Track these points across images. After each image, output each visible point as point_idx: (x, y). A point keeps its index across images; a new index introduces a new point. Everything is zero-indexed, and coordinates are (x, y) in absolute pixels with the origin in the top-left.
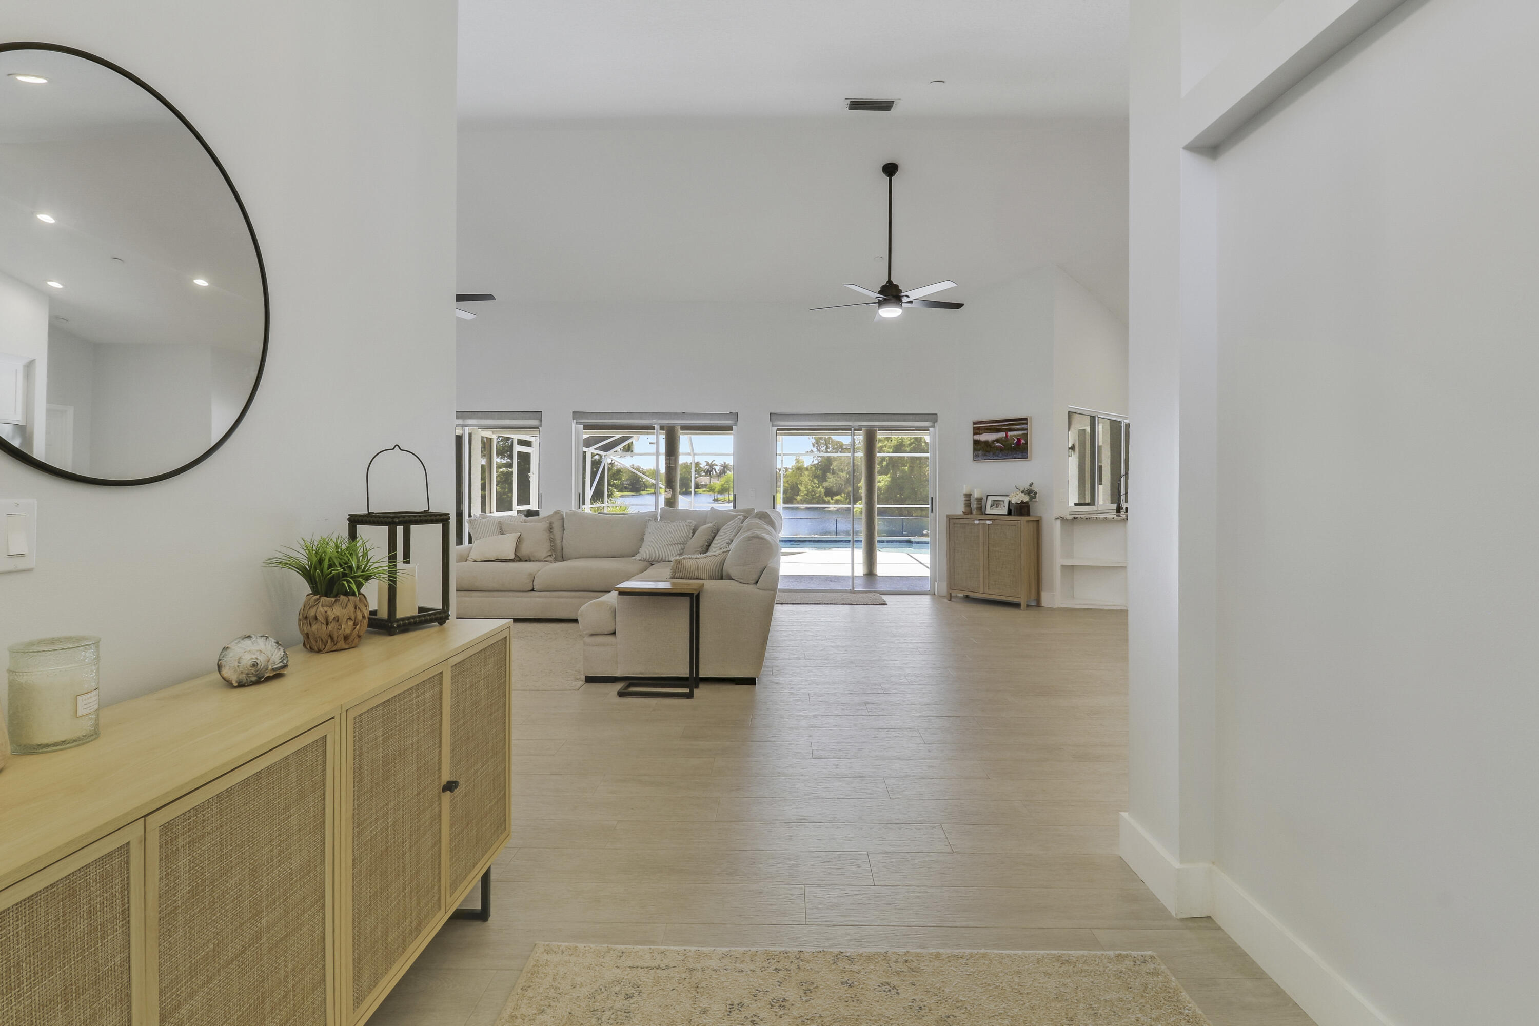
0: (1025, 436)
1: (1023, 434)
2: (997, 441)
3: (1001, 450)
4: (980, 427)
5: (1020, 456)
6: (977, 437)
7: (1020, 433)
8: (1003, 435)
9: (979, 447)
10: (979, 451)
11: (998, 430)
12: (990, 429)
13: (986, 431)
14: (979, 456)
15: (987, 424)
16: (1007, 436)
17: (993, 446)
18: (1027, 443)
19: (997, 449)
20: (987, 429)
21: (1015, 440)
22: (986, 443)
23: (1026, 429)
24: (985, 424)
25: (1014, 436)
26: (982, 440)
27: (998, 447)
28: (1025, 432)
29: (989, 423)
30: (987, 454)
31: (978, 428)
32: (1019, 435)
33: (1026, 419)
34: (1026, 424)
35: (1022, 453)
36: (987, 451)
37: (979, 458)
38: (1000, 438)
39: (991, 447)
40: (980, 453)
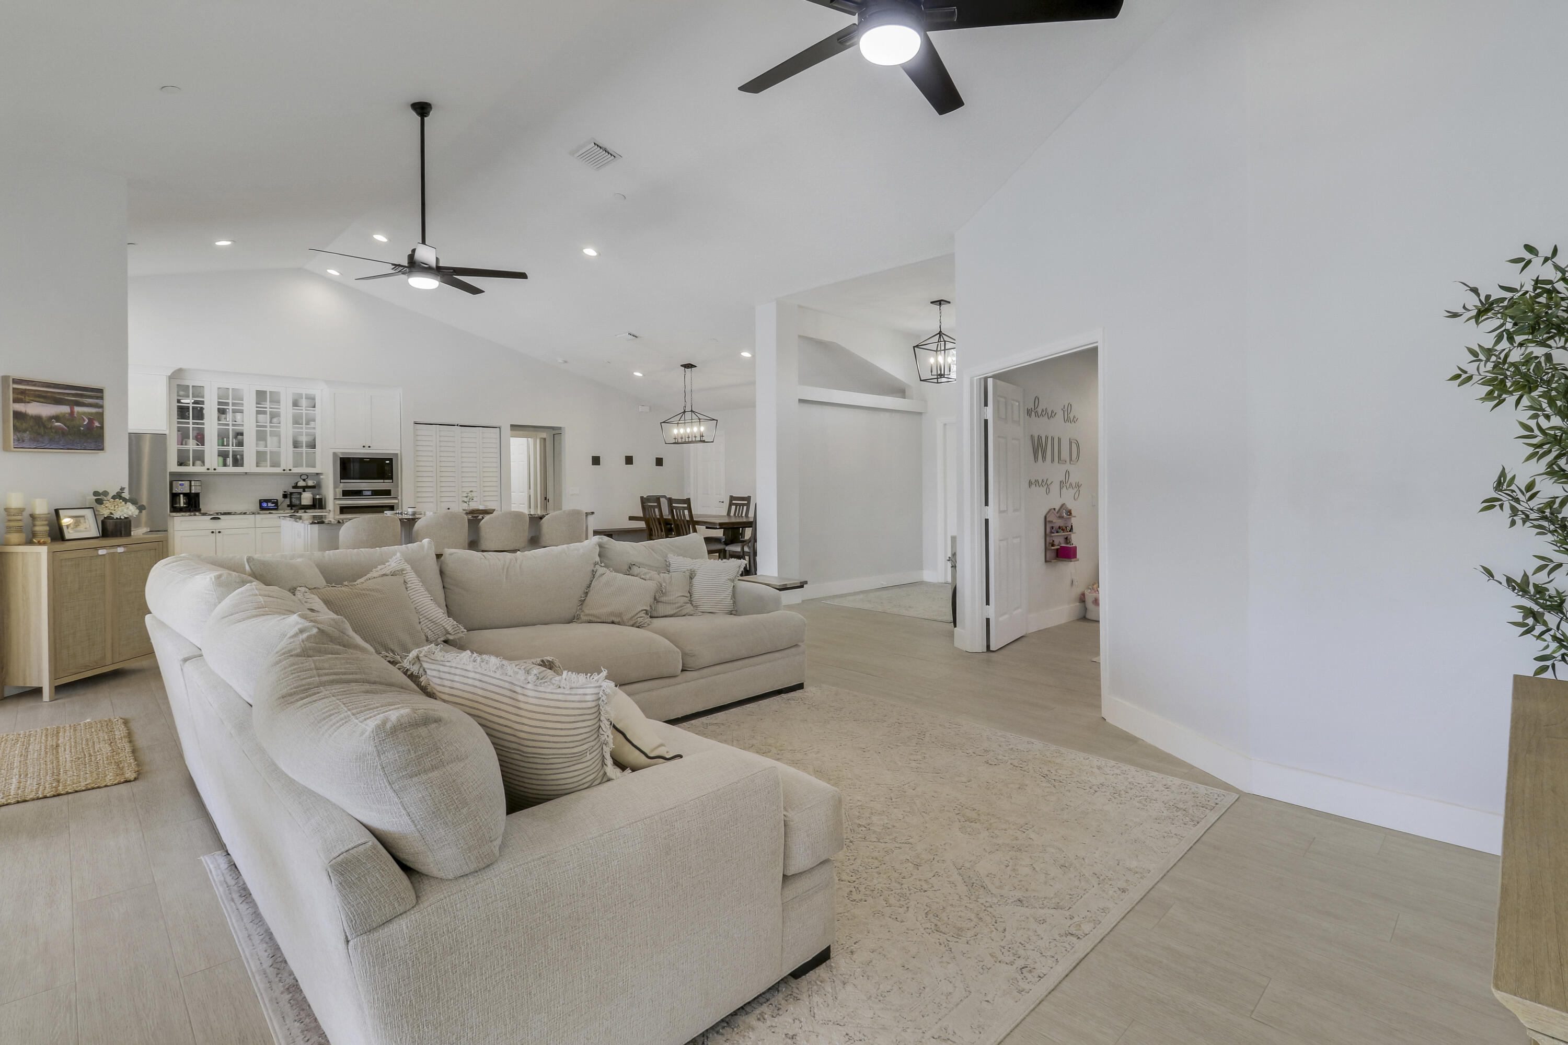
0: (100, 417)
1: (97, 413)
2: (57, 418)
3: (63, 433)
4: (26, 390)
5: (93, 446)
6: (20, 407)
7: (93, 410)
8: (65, 409)
9: (25, 425)
10: (25, 431)
11: (57, 401)
12: (44, 397)
13: (38, 399)
14: (23, 441)
15: (39, 386)
16: (72, 413)
17: (49, 427)
18: (102, 428)
19: (56, 432)
20: (39, 396)
21: (84, 420)
22: (38, 419)
23: (102, 407)
24: (35, 385)
25: (84, 414)
26: (30, 415)
27: (57, 428)
28: (100, 410)
29: (43, 387)
30: (40, 439)
31: (23, 392)
32: (91, 414)
33: (101, 391)
34: (102, 398)
35: (96, 442)
36: (39, 434)
37: (24, 446)
38: (61, 413)
39: (45, 427)
40: (26, 435)
